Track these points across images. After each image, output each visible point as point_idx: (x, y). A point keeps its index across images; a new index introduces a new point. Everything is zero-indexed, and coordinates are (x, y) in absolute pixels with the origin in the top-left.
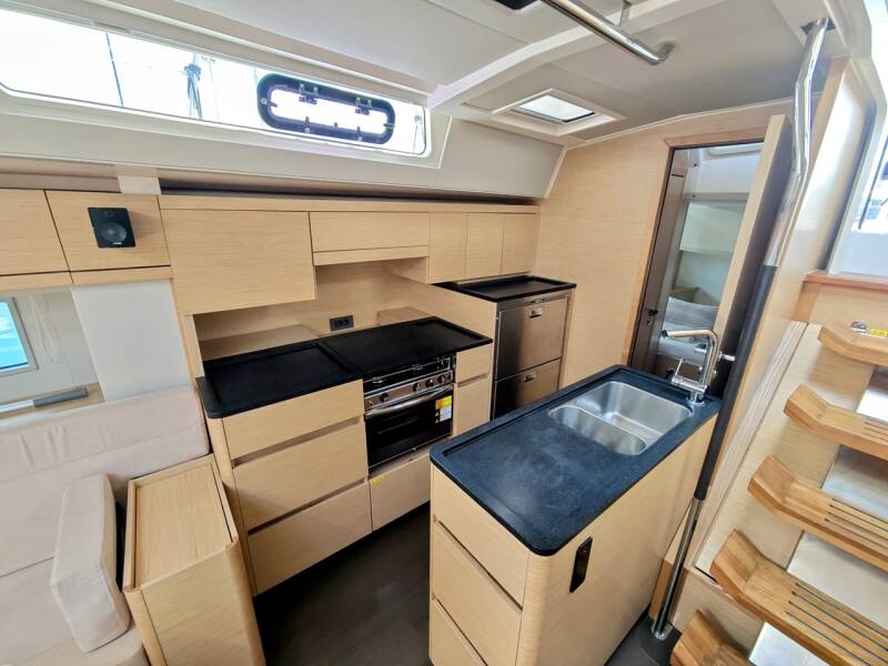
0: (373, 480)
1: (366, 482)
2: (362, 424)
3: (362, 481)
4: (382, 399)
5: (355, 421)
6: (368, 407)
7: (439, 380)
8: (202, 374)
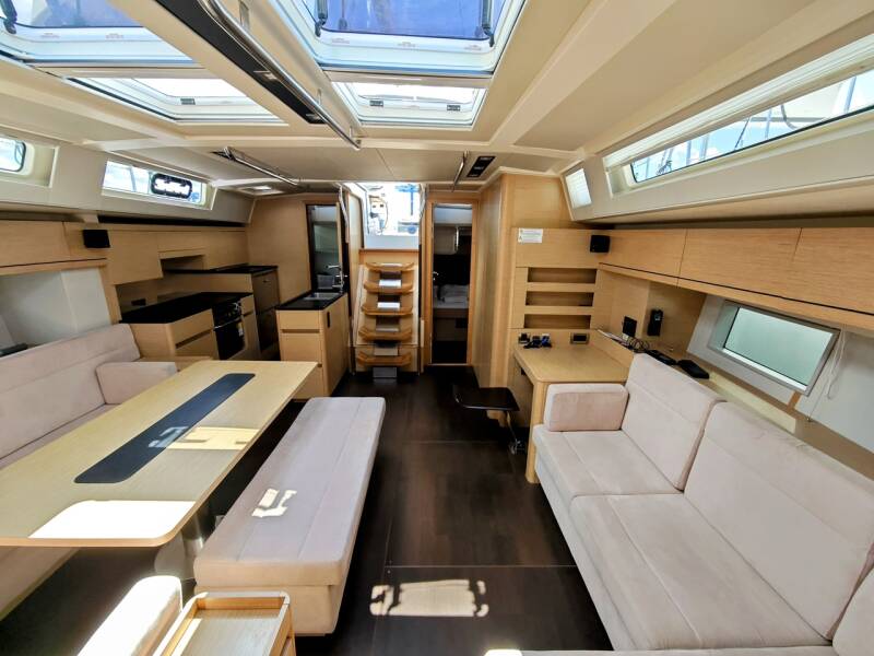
2: (214, 333)
6: (216, 324)
8: (121, 319)
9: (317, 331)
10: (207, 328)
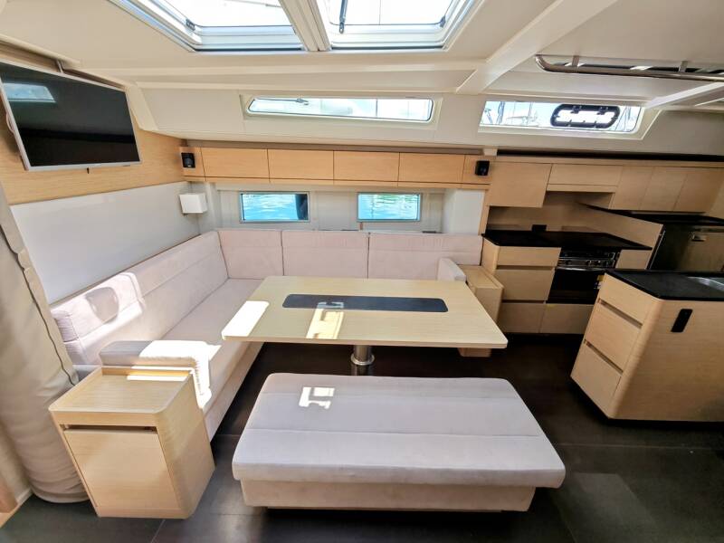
0: (549, 305)
1: (545, 303)
2: (553, 271)
3: (542, 302)
4: (567, 263)
5: (549, 268)
6: (559, 264)
7: (605, 264)
8: (484, 232)
9: (639, 325)
10: (550, 265)
